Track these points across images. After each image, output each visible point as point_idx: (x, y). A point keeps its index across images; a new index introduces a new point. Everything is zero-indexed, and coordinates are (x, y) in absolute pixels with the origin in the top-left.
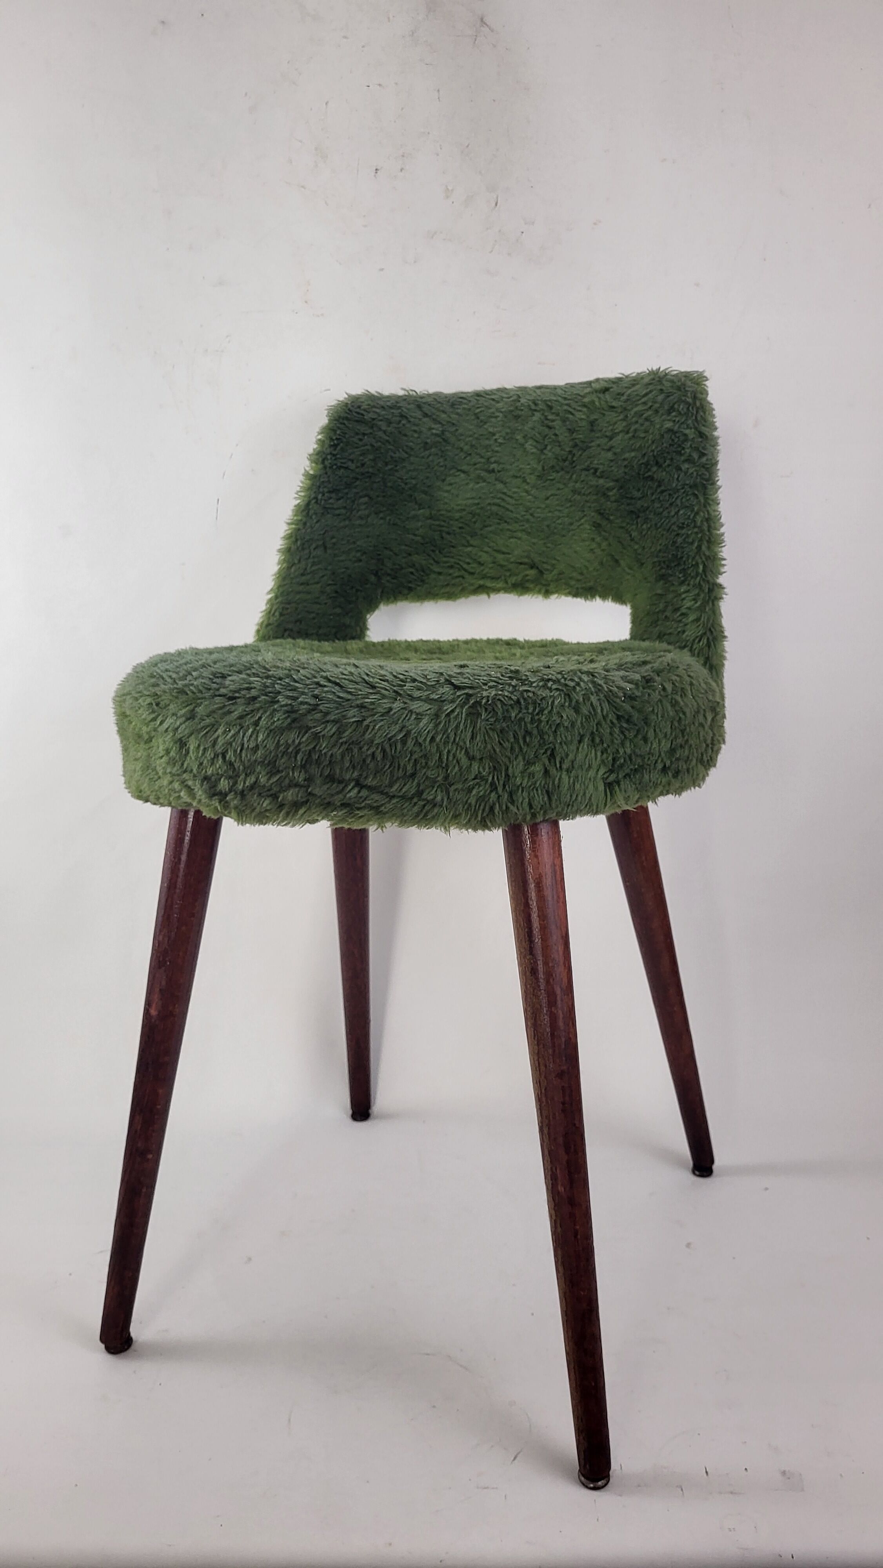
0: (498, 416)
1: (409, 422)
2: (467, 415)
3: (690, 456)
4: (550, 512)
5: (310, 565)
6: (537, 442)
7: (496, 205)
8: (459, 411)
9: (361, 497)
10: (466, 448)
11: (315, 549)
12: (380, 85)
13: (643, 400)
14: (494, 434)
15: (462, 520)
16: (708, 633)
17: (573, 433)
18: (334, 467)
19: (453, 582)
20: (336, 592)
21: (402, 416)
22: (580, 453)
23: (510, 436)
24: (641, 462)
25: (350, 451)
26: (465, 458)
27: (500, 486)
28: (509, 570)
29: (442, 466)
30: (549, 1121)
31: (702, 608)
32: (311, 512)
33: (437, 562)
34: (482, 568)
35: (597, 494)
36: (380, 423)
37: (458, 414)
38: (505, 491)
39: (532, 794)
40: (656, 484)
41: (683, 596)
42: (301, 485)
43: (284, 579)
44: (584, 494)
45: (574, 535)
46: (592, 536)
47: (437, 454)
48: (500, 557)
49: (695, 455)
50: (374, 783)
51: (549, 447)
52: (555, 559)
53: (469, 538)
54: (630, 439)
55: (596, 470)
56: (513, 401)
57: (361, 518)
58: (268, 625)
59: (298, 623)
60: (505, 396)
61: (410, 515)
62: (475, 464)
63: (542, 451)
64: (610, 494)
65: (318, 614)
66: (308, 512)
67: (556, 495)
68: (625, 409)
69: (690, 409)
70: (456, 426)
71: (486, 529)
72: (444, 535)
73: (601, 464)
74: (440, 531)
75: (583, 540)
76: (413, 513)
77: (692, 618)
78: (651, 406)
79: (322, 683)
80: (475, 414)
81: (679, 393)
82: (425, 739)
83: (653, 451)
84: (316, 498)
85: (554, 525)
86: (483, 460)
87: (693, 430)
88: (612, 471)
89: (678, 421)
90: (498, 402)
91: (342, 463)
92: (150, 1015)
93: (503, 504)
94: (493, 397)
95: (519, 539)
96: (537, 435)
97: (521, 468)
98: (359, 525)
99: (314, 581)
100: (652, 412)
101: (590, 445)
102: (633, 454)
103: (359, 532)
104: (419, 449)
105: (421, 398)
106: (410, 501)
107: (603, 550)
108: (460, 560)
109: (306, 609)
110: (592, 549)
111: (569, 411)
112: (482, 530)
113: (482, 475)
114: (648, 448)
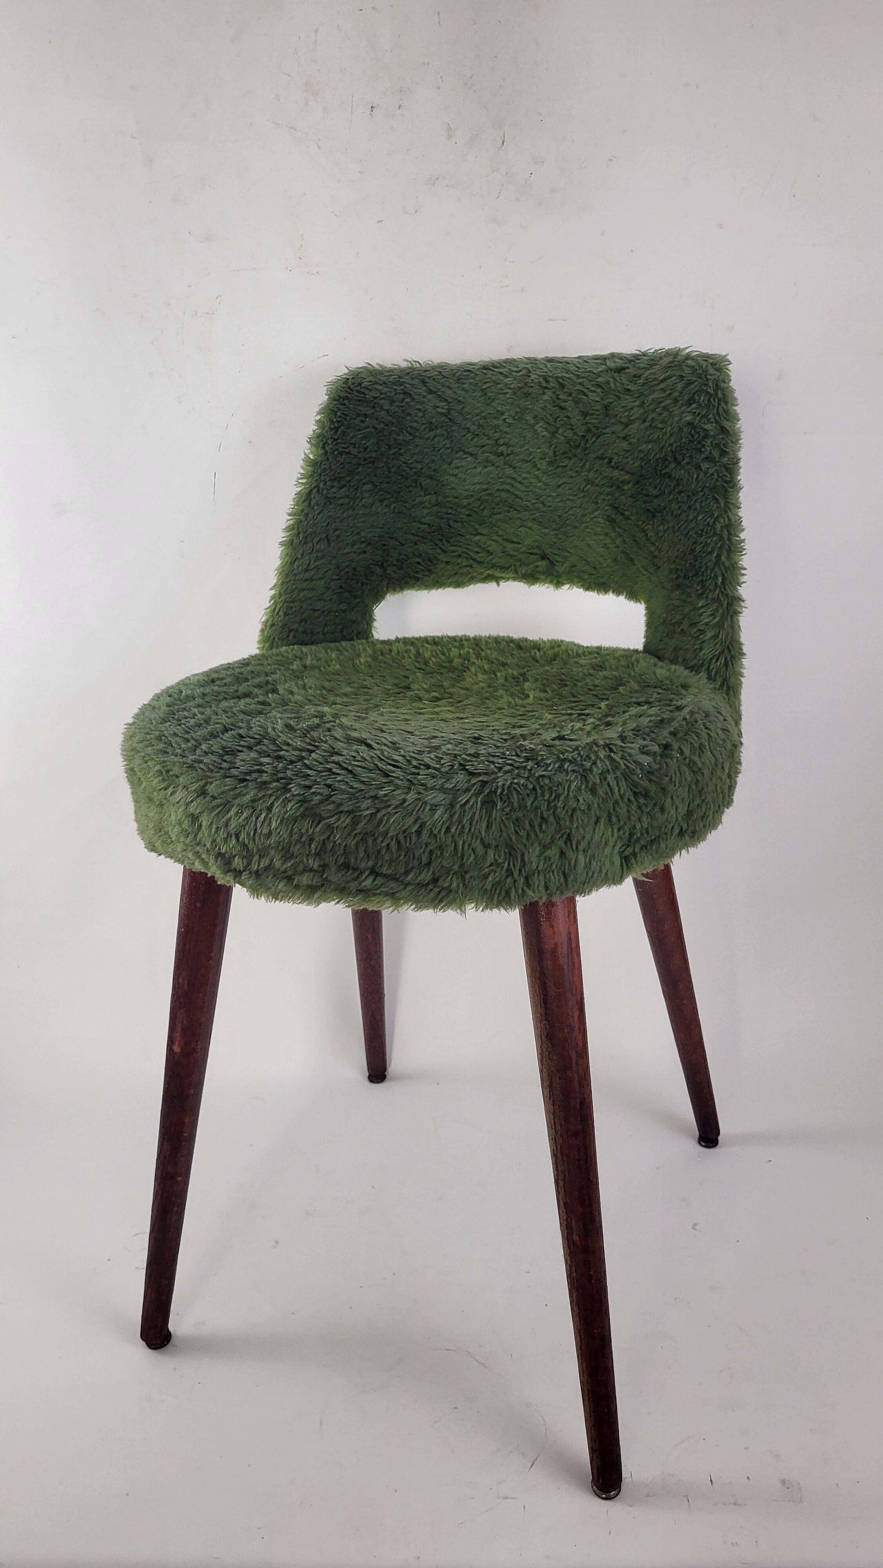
0: (507, 393)
1: (413, 399)
2: (474, 391)
3: (710, 453)
4: (561, 501)
5: (313, 561)
6: (548, 423)
7: (503, 143)
8: (465, 386)
9: (364, 484)
10: (473, 428)
11: (318, 543)
12: (374, 8)
13: (662, 386)
14: (503, 413)
15: (470, 507)
16: (726, 651)
17: (586, 416)
18: (336, 453)
19: (461, 571)
20: (341, 587)
21: (405, 393)
22: (594, 439)
23: (519, 415)
24: (658, 456)
25: (351, 435)
27: (509, 471)
28: (519, 560)
29: (448, 448)
30: (565, 1176)
31: (720, 625)
32: (313, 502)
33: (445, 552)
34: (491, 557)
35: (612, 487)
36: (382, 402)
37: (464, 390)
38: (515, 476)
39: (548, 876)
40: (675, 482)
41: (701, 611)
42: (302, 472)
43: (287, 575)
44: (597, 485)
45: (587, 527)
46: (606, 531)
47: (443, 435)
48: (510, 546)
49: (716, 454)
50: (389, 872)
51: (561, 431)
52: (567, 551)
53: (477, 526)
54: (646, 429)
55: (611, 460)
56: (522, 375)
57: (364, 506)
58: (273, 625)
59: (303, 623)
60: (514, 369)
61: (416, 502)
62: (483, 446)
63: (553, 433)
64: (626, 487)
65: (323, 612)
66: (310, 503)
67: (569, 483)
68: (642, 394)
69: (712, 399)
70: (463, 403)
71: (495, 516)
72: (451, 522)
73: (616, 454)
74: (448, 519)
75: (596, 534)
76: (419, 499)
77: (709, 634)
78: (670, 394)
79: (334, 770)
80: (483, 390)
81: (700, 380)
82: (440, 830)
83: (671, 445)
84: (317, 486)
85: (566, 515)
86: (491, 442)
87: (714, 425)
88: (627, 463)
89: (699, 414)
90: (507, 377)
91: (343, 448)
92: (173, 1051)
93: (512, 490)
94: (501, 370)
95: (530, 528)
96: (548, 416)
97: (532, 452)
98: (363, 514)
99: (318, 577)
100: (670, 401)
101: (604, 431)
102: (650, 447)
103: (363, 522)
104: (424, 430)
105: (425, 371)
106: (416, 487)
107: (617, 547)
108: (468, 549)
109: (311, 607)
110: (606, 544)
111: (582, 391)
112: (490, 517)
113: (490, 458)
114: (666, 442)
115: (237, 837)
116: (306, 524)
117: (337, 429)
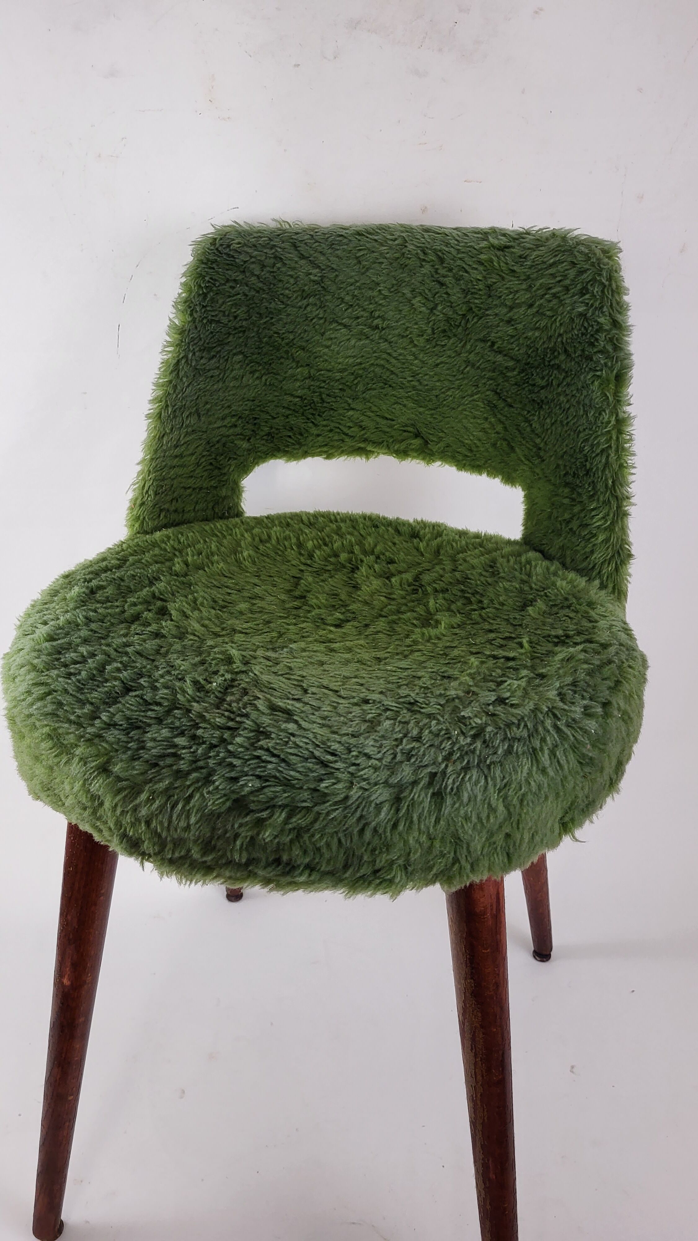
0: (383, 263)
1: (285, 264)
2: (348, 258)
3: (604, 347)
4: (439, 381)
5: (182, 436)
6: (426, 298)
8: (338, 252)
9: (235, 354)
10: (348, 298)
11: (187, 417)
13: (551, 270)
14: (378, 284)
15: (343, 381)
16: (616, 555)
17: (467, 294)
18: (205, 321)
19: (332, 444)
20: (211, 464)
21: (276, 257)
22: (475, 320)
23: (396, 288)
24: (546, 346)
25: (220, 301)
26: (346, 310)
27: (384, 346)
28: (392, 437)
29: (321, 318)
31: (611, 529)
32: (181, 374)
33: (316, 425)
34: (363, 432)
35: (494, 371)
36: (252, 266)
37: (337, 256)
38: (390, 351)
40: (564, 374)
41: (593, 513)
42: (168, 339)
43: (156, 451)
45: (465, 410)
46: (485, 415)
47: (315, 304)
48: (383, 423)
49: (610, 348)
50: (326, 868)
51: (440, 308)
52: (443, 432)
53: (350, 401)
54: (534, 315)
55: (493, 344)
56: (398, 245)
57: (235, 378)
58: (143, 504)
59: (174, 503)
60: (389, 237)
61: (287, 375)
62: (358, 318)
63: (432, 310)
64: (509, 374)
65: (194, 489)
66: (178, 373)
67: (447, 363)
68: (529, 277)
69: (606, 290)
70: (336, 270)
71: (369, 392)
72: (324, 396)
73: (500, 338)
74: (320, 392)
75: (475, 418)
76: (290, 371)
77: (601, 538)
78: (560, 281)
80: (357, 258)
81: (593, 269)
83: (560, 335)
84: (186, 357)
85: (443, 395)
86: (366, 314)
87: (608, 318)
88: (513, 349)
89: (592, 305)
90: (383, 245)
91: (213, 316)
92: (63, 983)
93: (387, 365)
94: (376, 238)
95: (405, 406)
96: (427, 291)
97: (408, 327)
98: (234, 387)
99: (188, 453)
100: (560, 289)
101: (487, 312)
102: (537, 334)
103: (234, 395)
104: (296, 298)
105: (297, 234)
106: (288, 359)
107: (497, 433)
108: (340, 424)
109: (182, 485)
110: (484, 429)
111: (463, 268)
112: (364, 393)
113: (365, 331)
114: (555, 330)
115: (148, 823)
116: (175, 396)
117: (205, 295)
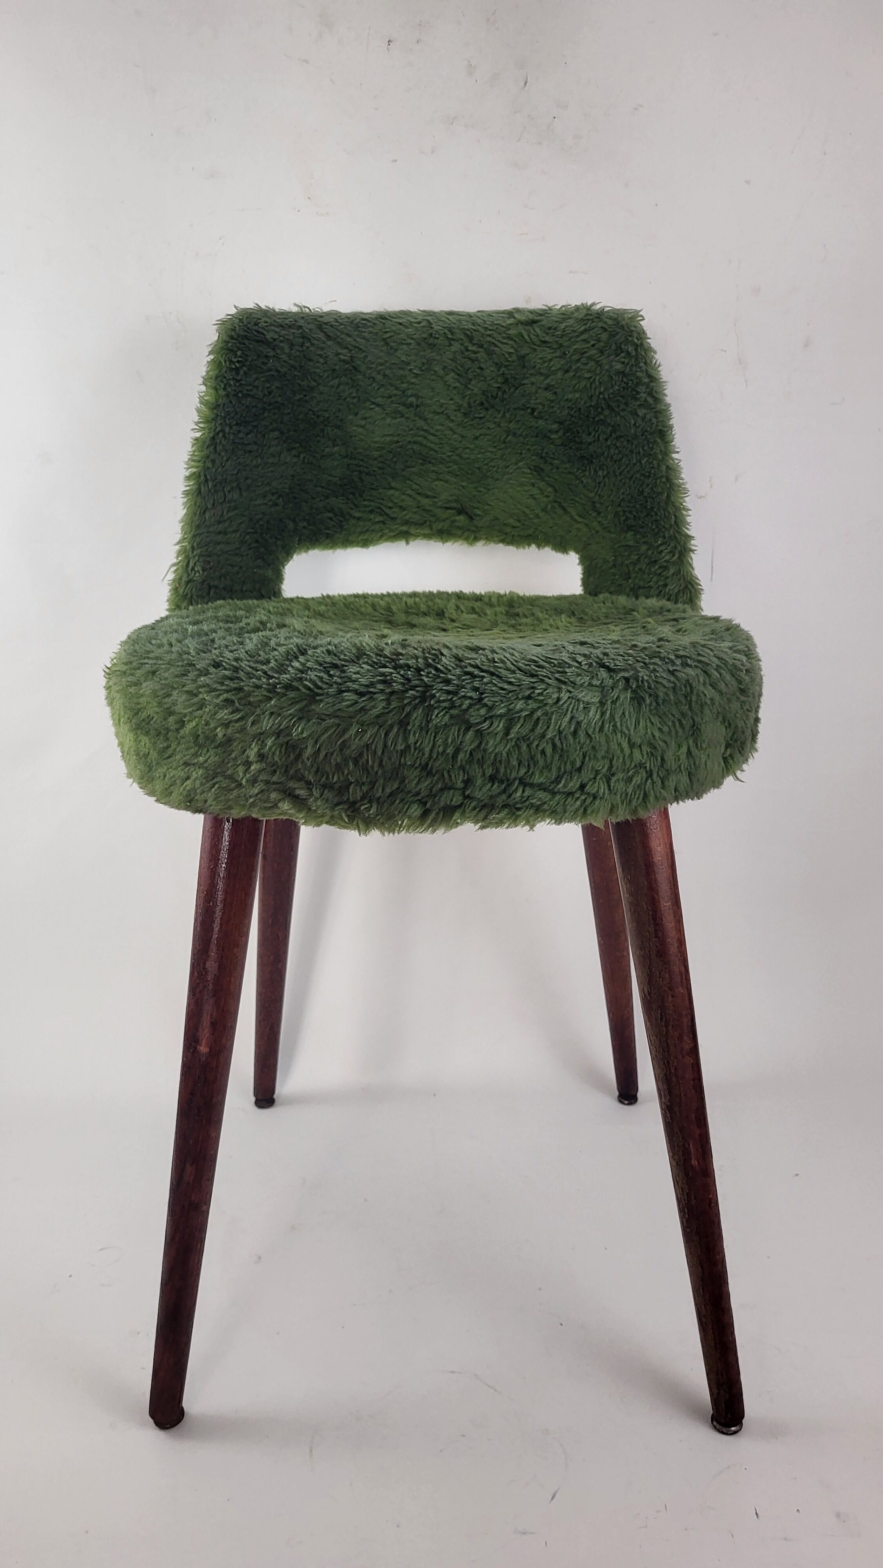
0: (410, 344)
1: (313, 345)
2: (375, 340)
3: (645, 400)
4: (480, 453)
5: (225, 512)
6: (459, 375)
8: (365, 334)
9: (272, 430)
10: (379, 377)
11: (229, 491)
13: (583, 337)
14: (409, 364)
15: (382, 459)
16: (689, 586)
17: (500, 367)
18: (240, 395)
19: (373, 528)
20: (257, 541)
21: (303, 337)
22: (512, 390)
23: (426, 366)
24: (588, 405)
25: (254, 376)
26: (378, 389)
27: (420, 423)
28: (435, 516)
29: (354, 397)
32: (219, 448)
33: (357, 507)
34: (404, 513)
35: (537, 436)
36: (282, 344)
37: (364, 338)
38: (426, 428)
40: (610, 428)
41: (660, 550)
42: (198, 414)
43: (198, 527)
44: (521, 435)
45: (510, 479)
46: (532, 481)
47: (347, 384)
48: (425, 502)
49: (651, 400)
51: (474, 382)
52: (488, 505)
53: (390, 480)
54: (572, 379)
55: (533, 410)
56: (423, 327)
57: (273, 455)
59: (223, 579)
60: (412, 320)
61: (324, 453)
62: (390, 397)
63: (466, 385)
64: (554, 436)
65: (240, 567)
66: (215, 448)
67: (487, 435)
68: (561, 346)
69: (638, 350)
70: (364, 351)
71: (409, 469)
72: (363, 476)
73: (540, 403)
74: (360, 471)
75: (522, 485)
76: (327, 450)
77: (672, 571)
78: (593, 345)
80: (384, 340)
81: (623, 332)
83: (600, 393)
84: (222, 431)
85: (486, 467)
86: (399, 393)
87: (644, 373)
88: (553, 412)
89: (628, 364)
90: (407, 327)
91: (247, 390)
93: (425, 442)
94: (400, 321)
95: (446, 482)
96: (459, 367)
97: (443, 404)
98: (273, 463)
99: (231, 529)
100: (595, 352)
101: (523, 382)
102: (577, 395)
103: (272, 472)
104: (328, 377)
105: (322, 317)
106: (323, 437)
107: (547, 497)
108: (381, 504)
109: (228, 562)
110: (532, 495)
111: (493, 343)
112: (403, 471)
113: (399, 409)
114: (595, 389)
116: (214, 470)
117: (237, 370)
